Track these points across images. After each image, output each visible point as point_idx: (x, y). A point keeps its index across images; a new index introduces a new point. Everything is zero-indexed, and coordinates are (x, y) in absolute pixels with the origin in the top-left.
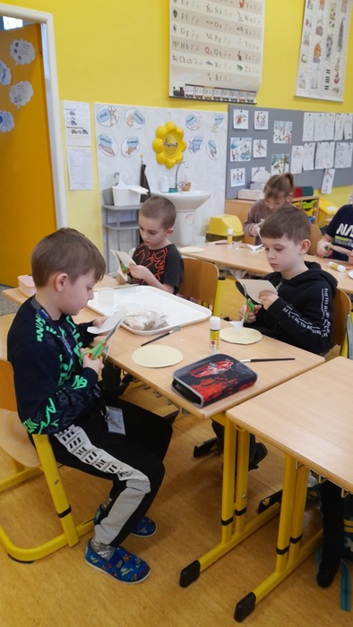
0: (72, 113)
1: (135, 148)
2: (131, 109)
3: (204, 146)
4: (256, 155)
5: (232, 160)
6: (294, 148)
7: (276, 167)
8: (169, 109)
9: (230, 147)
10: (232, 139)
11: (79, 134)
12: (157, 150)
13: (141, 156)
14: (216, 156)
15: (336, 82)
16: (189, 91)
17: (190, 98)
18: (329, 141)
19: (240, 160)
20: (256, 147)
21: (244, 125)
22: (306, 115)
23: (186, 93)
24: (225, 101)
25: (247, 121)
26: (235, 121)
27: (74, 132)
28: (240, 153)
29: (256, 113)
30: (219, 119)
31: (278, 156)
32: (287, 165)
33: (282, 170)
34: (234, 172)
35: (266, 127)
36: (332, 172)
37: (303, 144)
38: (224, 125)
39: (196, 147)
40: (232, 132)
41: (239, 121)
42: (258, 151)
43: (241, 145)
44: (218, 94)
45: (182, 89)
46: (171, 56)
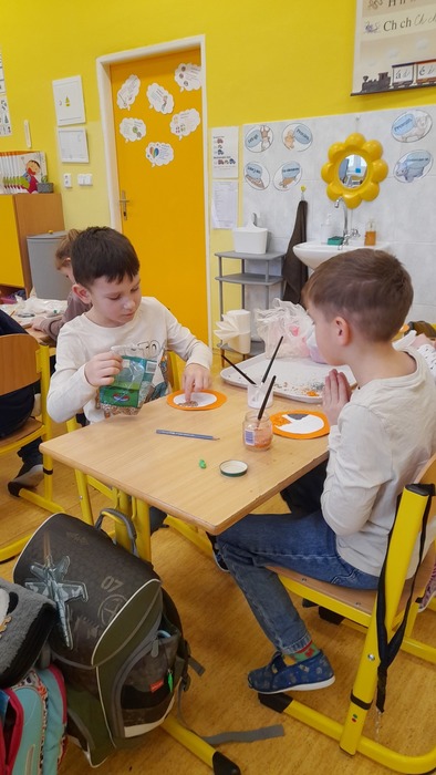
0: (219, 142)
1: (294, 178)
11: (225, 165)
13: (303, 190)
16: (400, 77)
23: (392, 81)
27: (221, 162)
45: (384, 76)
46: (360, 28)
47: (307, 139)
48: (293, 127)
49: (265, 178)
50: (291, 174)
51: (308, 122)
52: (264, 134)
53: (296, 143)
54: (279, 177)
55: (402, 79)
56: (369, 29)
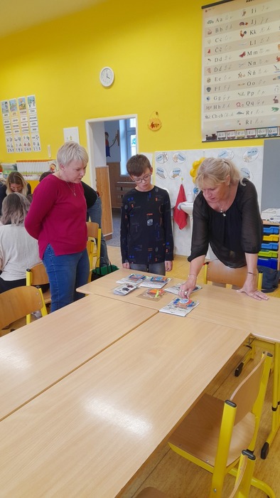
2: (176, 153)
12: (192, 175)
13: (182, 179)
30: (252, 152)
45: (214, 135)
46: (203, 117)
47: (183, 159)
48: (177, 154)
49: (165, 174)
50: (177, 173)
51: (183, 152)
52: (164, 156)
53: (178, 160)
54: (171, 174)
55: (221, 137)
56: (207, 117)
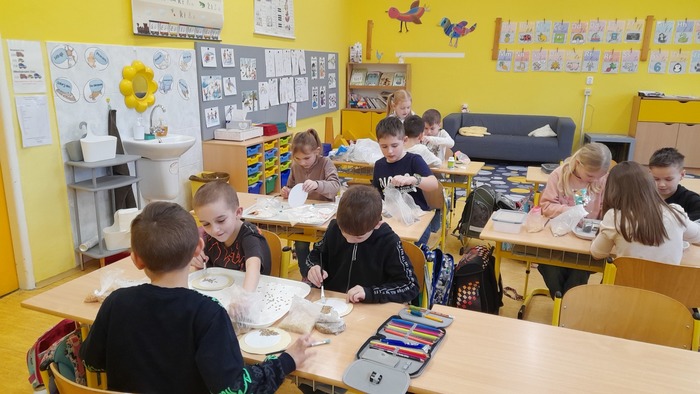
0: (19, 54)
1: (100, 92)
2: (91, 47)
3: (175, 85)
4: (227, 93)
5: (205, 99)
6: (260, 84)
7: (247, 104)
8: (135, 48)
9: (201, 86)
10: (203, 77)
11: (29, 79)
12: (125, 93)
13: (108, 101)
14: (189, 96)
15: (287, 20)
16: (153, 28)
17: (156, 35)
18: (289, 77)
19: (212, 99)
20: (226, 85)
21: (213, 63)
22: (267, 51)
23: (151, 30)
24: (191, 38)
25: (215, 59)
26: (204, 59)
27: (23, 76)
28: (212, 92)
29: (223, 50)
30: (187, 57)
31: (247, 93)
32: (256, 102)
33: (251, 106)
34: (208, 111)
35: (233, 65)
36: (295, 106)
37: (267, 80)
38: (192, 63)
39: (167, 88)
40: (202, 70)
41: (207, 59)
42: (229, 89)
43: (212, 83)
44: (184, 31)
47: (105, 60)
48: (94, 50)
50: (97, 88)
51: (103, 47)
52: (69, 53)
54: (88, 91)
55: (154, 30)
